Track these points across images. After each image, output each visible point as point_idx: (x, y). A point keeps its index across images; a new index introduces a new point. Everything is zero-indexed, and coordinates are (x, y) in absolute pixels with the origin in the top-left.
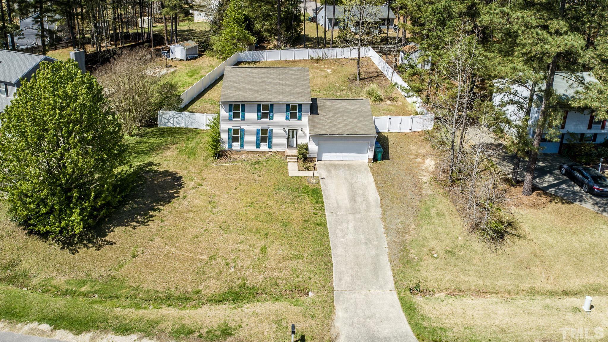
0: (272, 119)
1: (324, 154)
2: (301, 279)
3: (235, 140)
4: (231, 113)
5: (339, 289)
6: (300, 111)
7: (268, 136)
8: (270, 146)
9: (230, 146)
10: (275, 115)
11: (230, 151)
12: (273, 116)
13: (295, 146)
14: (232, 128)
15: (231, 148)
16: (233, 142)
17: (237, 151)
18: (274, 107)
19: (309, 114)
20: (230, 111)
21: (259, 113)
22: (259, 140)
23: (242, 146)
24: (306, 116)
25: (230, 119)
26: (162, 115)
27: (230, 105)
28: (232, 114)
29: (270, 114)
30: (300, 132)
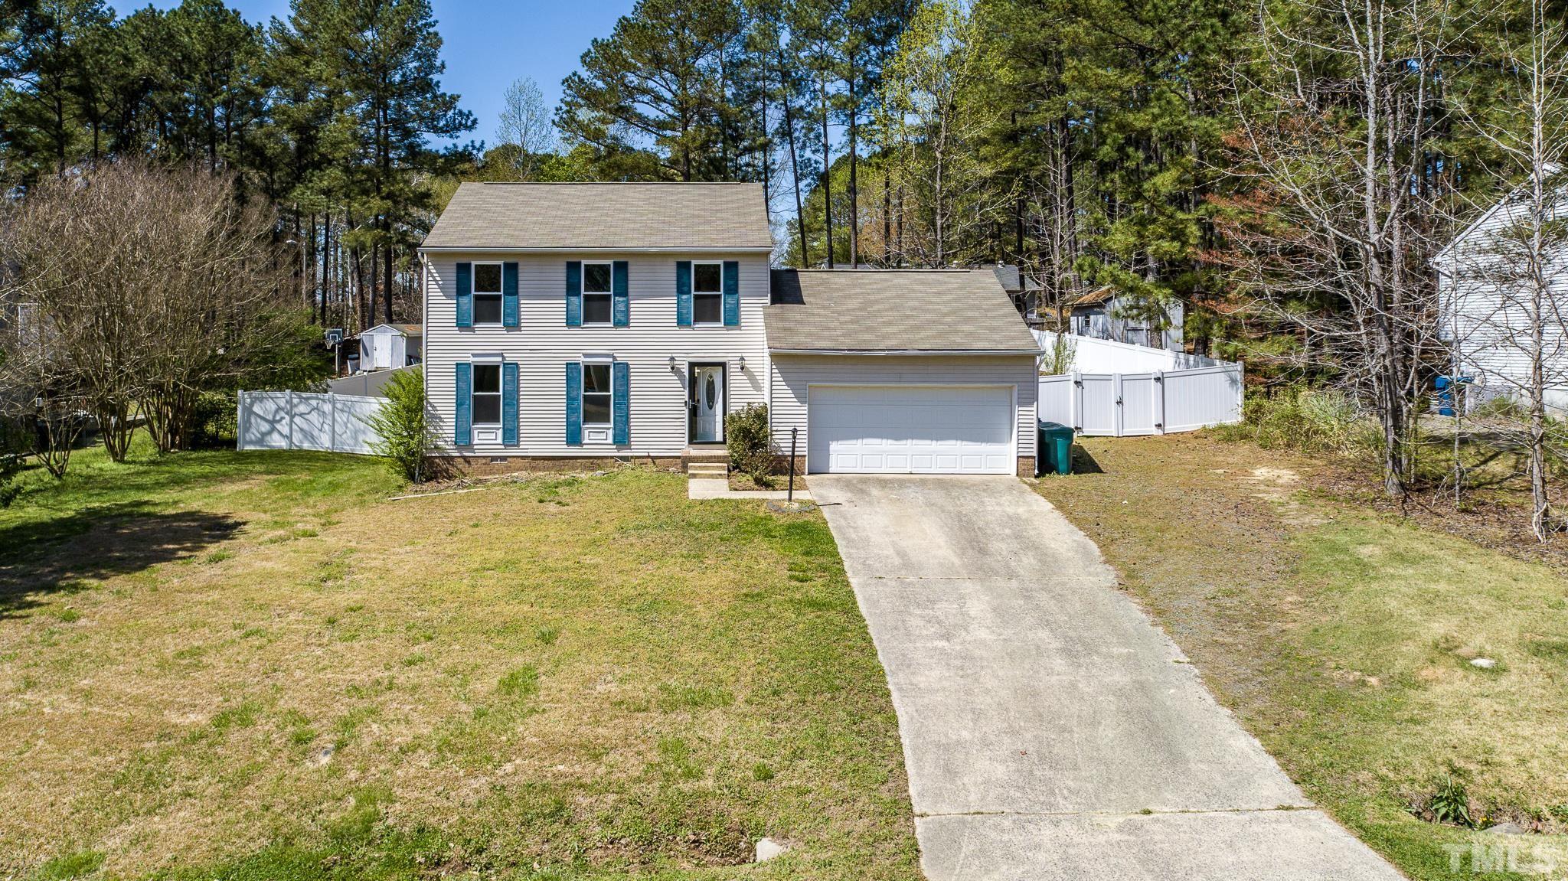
0: (623, 323)
1: (834, 446)
2: (709, 783)
3: (485, 411)
4: (464, 300)
5: (944, 809)
6: (733, 289)
7: (611, 393)
8: (622, 438)
9: (463, 438)
10: (635, 305)
11: (464, 458)
12: (627, 312)
13: (719, 437)
14: (472, 359)
15: (469, 446)
16: (476, 420)
17: (494, 459)
18: (632, 276)
19: (767, 300)
20: (462, 290)
21: (574, 299)
22: (576, 410)
23: (511, 436)
24: (754, 308)
25: (462, 325)
26: (252, 404)
27: (463, 269)
28: (468, 302)
29: (616, 303)
30: (735, 377)
